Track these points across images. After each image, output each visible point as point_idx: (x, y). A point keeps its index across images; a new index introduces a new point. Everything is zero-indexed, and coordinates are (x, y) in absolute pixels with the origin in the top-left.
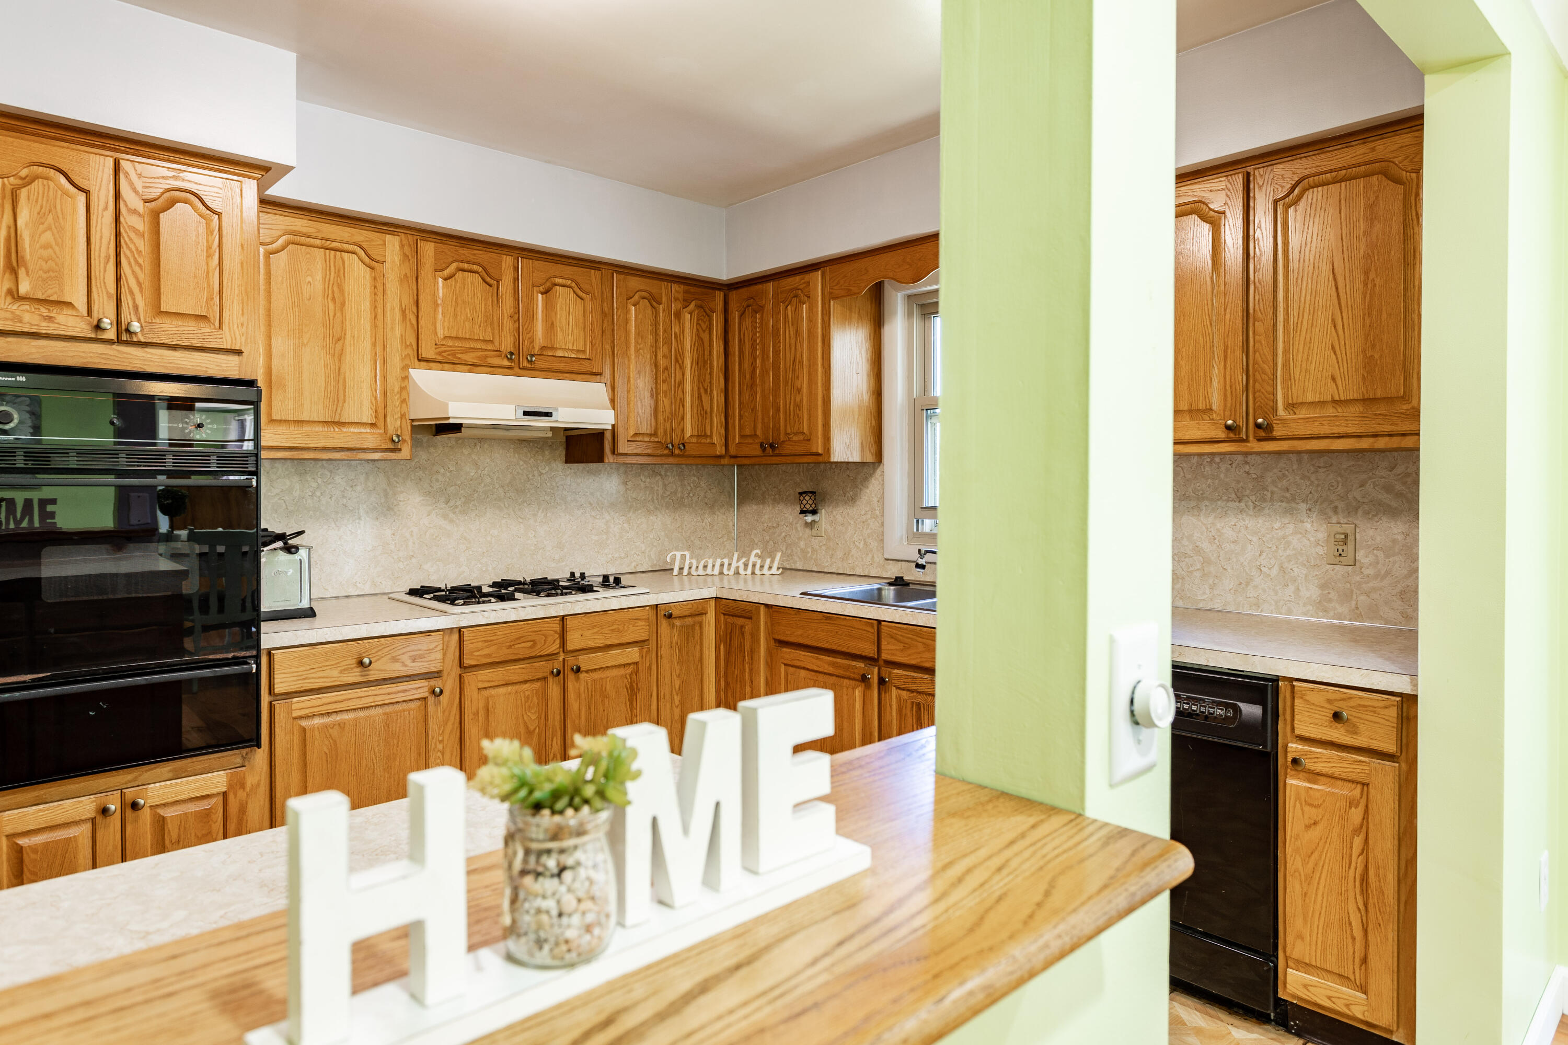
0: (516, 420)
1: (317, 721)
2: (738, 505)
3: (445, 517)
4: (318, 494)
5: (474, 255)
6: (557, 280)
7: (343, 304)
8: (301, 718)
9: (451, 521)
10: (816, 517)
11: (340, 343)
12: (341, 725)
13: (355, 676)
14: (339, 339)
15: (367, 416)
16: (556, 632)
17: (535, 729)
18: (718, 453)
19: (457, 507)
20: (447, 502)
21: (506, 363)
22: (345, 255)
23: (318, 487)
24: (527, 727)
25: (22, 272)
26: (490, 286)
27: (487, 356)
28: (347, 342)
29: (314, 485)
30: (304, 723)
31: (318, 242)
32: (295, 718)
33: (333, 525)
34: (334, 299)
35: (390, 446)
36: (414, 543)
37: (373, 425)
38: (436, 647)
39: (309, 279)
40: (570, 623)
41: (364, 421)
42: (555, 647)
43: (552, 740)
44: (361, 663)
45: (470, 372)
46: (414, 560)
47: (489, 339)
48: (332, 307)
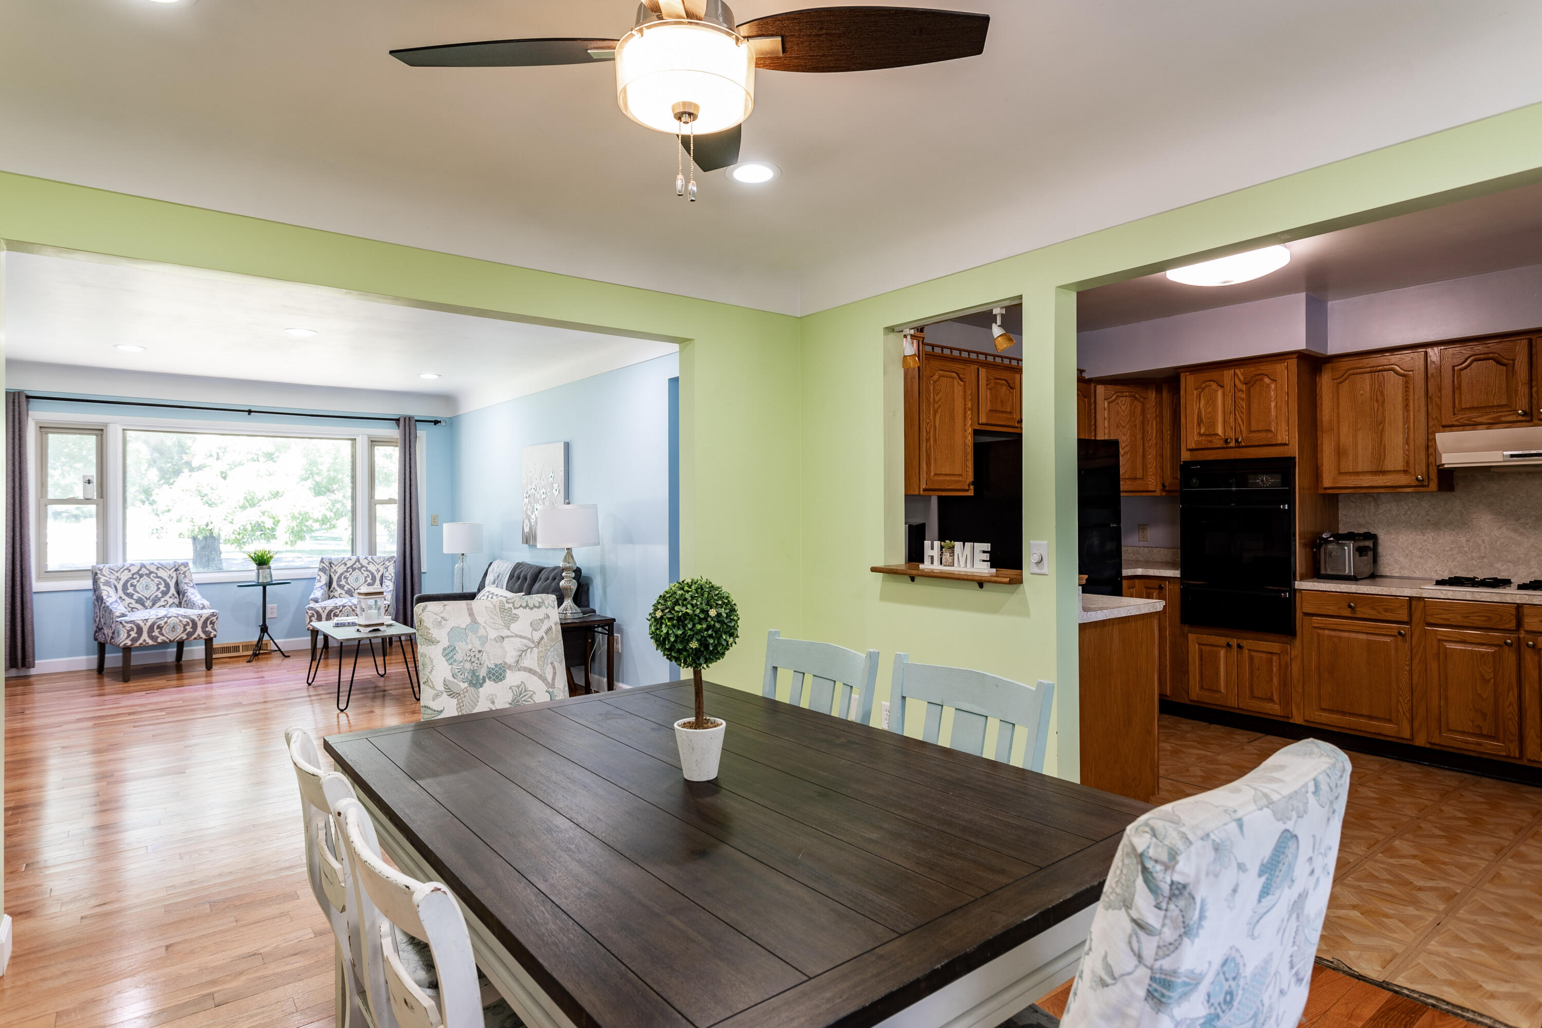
0: (1504, 461)
1: (1327, 632)
3: (1515, 531)
4: (1409, 513)
5: (1488, 347)
7: (1384, 401)
8: (1318, 628)
9: (1522, 534)
11: (1382, 425)
12: (1340, 638)
13: (1347, 612)
14: (1381, 423)
15: (1400, 466)
16: (1512, 614)
17: (1490, 679)
19: (1527, 524)
20: (1518, 520)
22: (1385, 373)
23: (1409, 509)
24: (1483, 676)
25: (1202, 425)
26: (1505, 365)
27: (1500, 416)
28: (1386, 423)
29: (1406, 507)
30: (1319, 631)
31: (1367, 370)
32: (1315, 627)
33: (1420, 532)
34: (1377, 401)
35: (1418, 483)
36: (1485, 548)
37: (1405, 472)
38: (1403, 606)
39: (1362, 392)
40: (1526, 610)
41: (1399, 468)
42: (1512, 625)
43: (1508, 692)
44: (1350, 606)
45: (1488, 428)
46: (1486, 560)
47: (1504, 402)
48: (1376, 405)
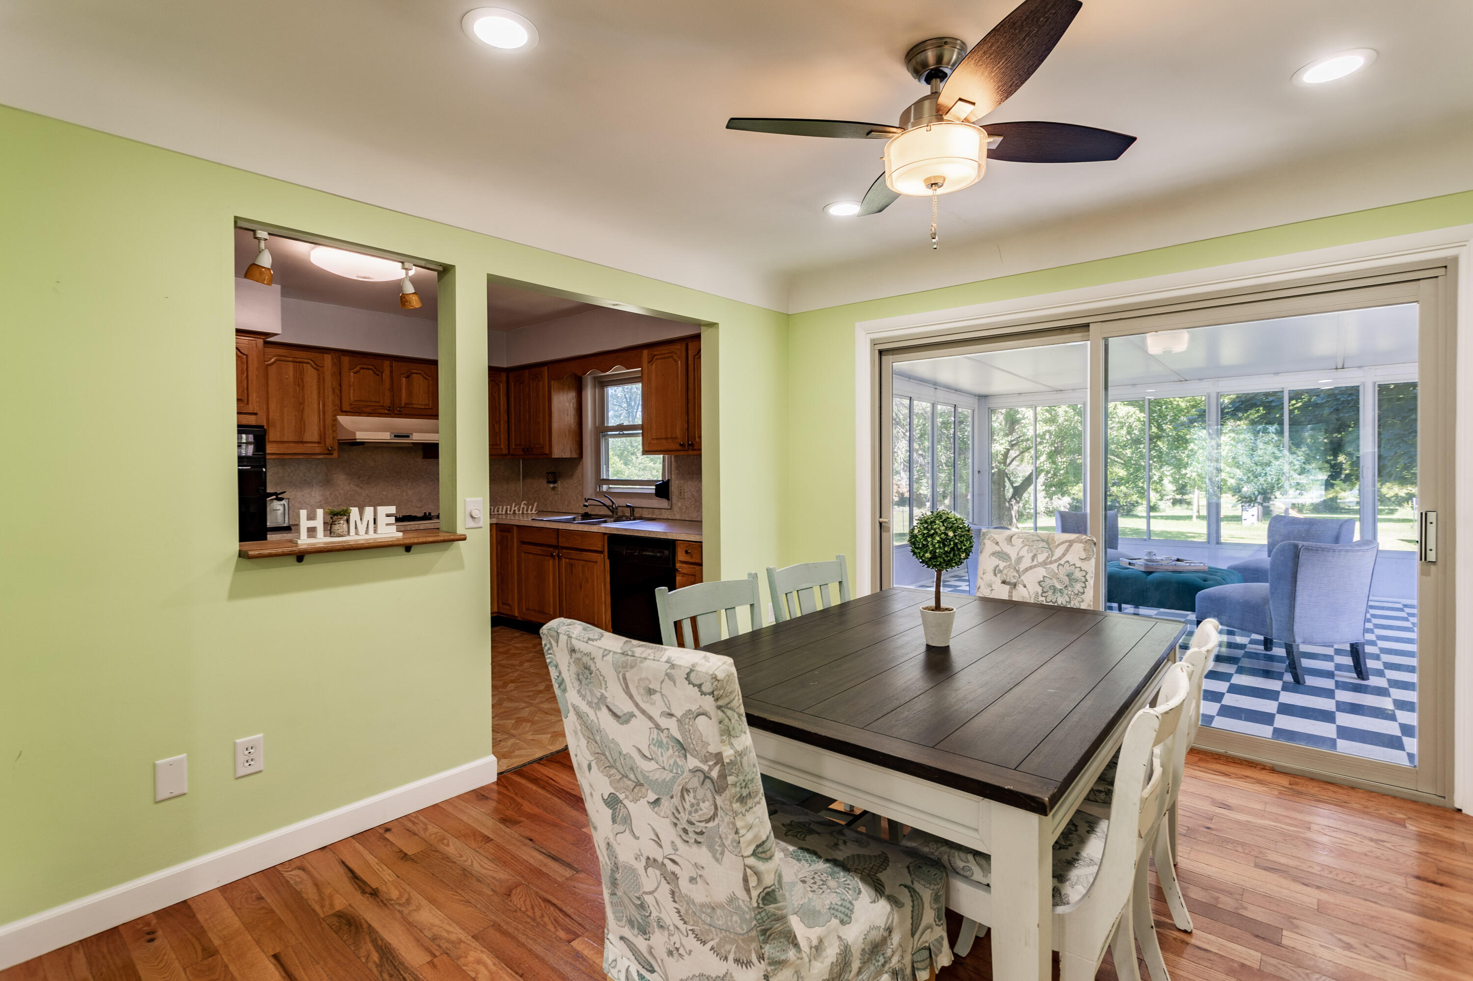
0: (391, 439)
2: (523, 479)
3: (358, 486)
4: (292, 474)
5: (370, 361)
6: (413, 371)
7: (304, 387)
9: (361, 488)
10: (556, 485)
11: (302, 406)
14: (302, 403)
15: (316, 438)
18: (504, 453)
20: (359, 478)
21: (387, 412)
22: (304, 365)
23: (292, 471)
26: (377, 375)
27: (377, 409)
28: (305, 404)
29: (289, 470)
31: (291, 359)
33: (299, 490)
34: (299, 385)
35: (327, 452)
37: (318, 443)
39: (287, 376)
41: (314, 440)
45: (368, 416)
47: (378, 400)
48: (298, 389)
